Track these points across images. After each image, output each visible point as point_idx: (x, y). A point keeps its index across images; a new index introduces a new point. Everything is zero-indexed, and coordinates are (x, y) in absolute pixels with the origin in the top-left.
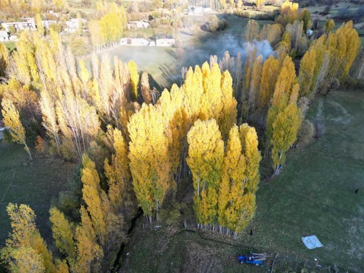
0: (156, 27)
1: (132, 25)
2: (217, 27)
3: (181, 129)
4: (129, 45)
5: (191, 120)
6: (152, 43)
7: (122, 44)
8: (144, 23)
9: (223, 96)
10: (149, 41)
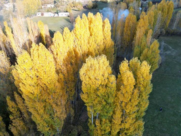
0: (58, 7)
1: (45, 6)
2: (92, 6)
3: (74, 65)
4: (42, 16)
5: (82, 57)
6: (56, 15)
7: (38, 15)
8: (52, 6)
9: (105, 38)
10: (54, 14)
